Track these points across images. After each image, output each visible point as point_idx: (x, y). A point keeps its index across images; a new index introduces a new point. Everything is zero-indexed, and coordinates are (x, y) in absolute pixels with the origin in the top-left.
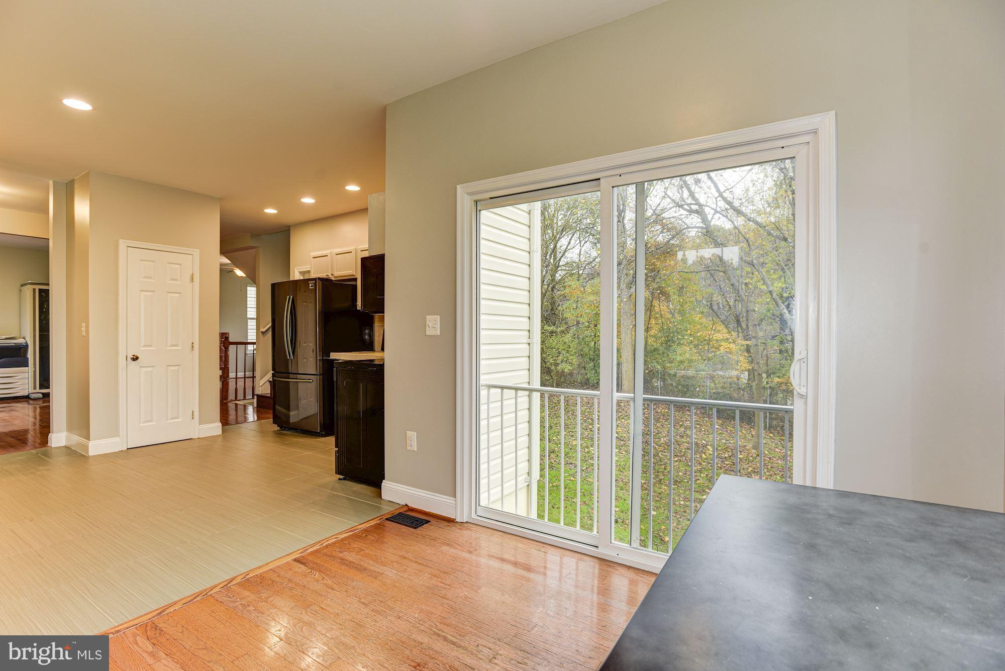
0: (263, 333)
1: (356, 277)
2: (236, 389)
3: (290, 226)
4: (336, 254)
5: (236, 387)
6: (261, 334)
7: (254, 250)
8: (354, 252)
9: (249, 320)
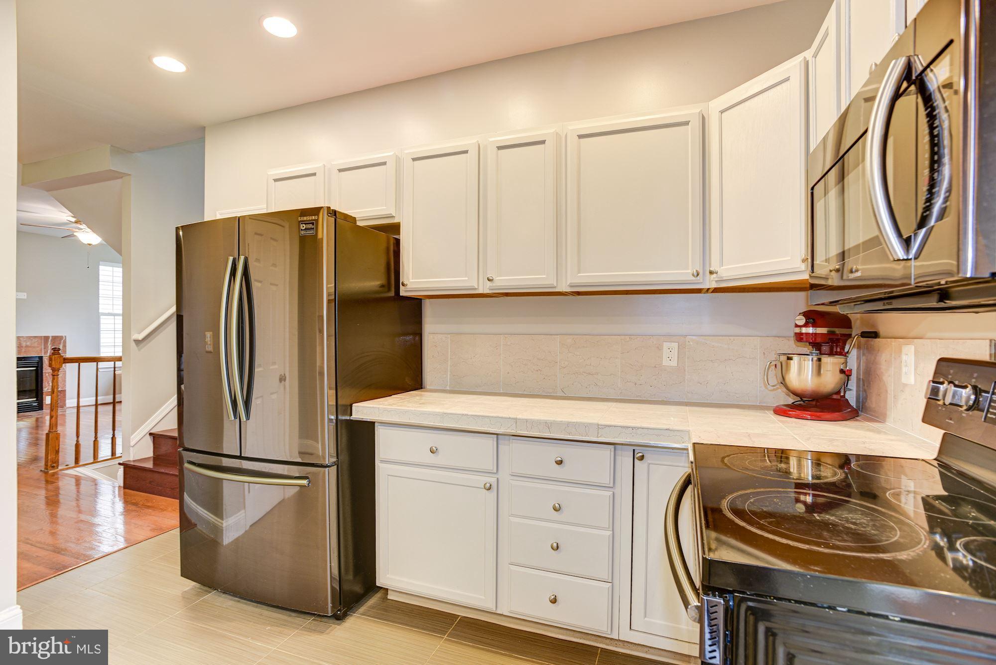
0: (137, 342)
1: (396, 221)
2: (77, 446)
3: (203, 129)
4: (340, 170)
5: (77, 441)
6: (133, 344)
7: (119, 181)
8: (391, 165)
9: (101, 317)
